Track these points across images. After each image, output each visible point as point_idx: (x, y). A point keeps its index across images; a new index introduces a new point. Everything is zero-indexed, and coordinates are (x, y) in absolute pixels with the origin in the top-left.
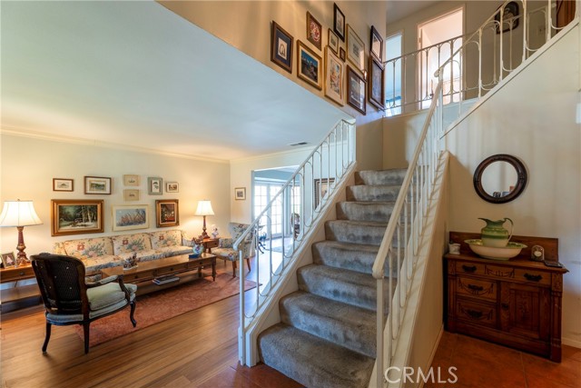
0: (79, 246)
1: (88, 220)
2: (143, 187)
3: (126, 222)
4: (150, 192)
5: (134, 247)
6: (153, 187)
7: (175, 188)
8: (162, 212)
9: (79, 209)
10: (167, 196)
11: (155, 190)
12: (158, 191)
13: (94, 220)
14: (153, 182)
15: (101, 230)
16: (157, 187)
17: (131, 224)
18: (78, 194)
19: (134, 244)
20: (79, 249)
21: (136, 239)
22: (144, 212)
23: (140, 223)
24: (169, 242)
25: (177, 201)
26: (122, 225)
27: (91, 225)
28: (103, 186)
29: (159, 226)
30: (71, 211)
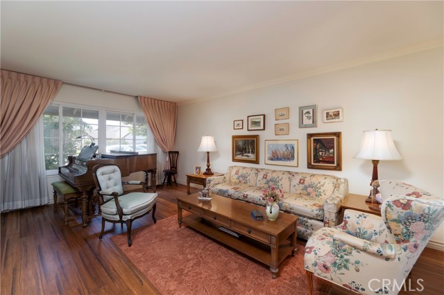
1: (249, 152)
2: (294, 119)
3: (275, 157)
4: (302, 125)
6: (305, 118)
7: (337, 115)
8: (315, 149)
9: (245, 143)
10: (324, 127)
11: (307, 121)
12: (310, 122)
13: (253, 152)
14: (304, 112)
15: (256, 162)
16: (309, 118)
17: (280, 159)
18: (244, 132)
22: (293, 148)
23: (288, 159)
25: (338, 135)
26: (272, 160)
27: (252, 157)
28: (259, 122)
29: (310, 166)
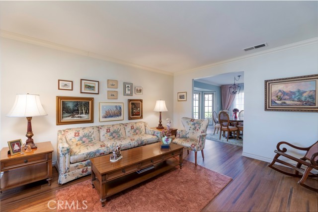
0: (76, 133)
1: (82, 113)
2: (120, 89)
3: (108, 115)
4: (125, 94)
5: (114, 135)
6: (127, 90)
7: (140, 91)
8: (132, 108)
9: (77, 105)
10: (135, 96)
11: (128, 92)
12: (129, 92)
13: (87, 113)
14: (126, 86)
15: (92, 121)
16: (129, 90)
17: (112, 117)
18: (76, 93)
19: (114, 132)
20: (75, 136)
21: (115, 128)
22: (120, 108)
23: (118, 116)
24: (137, 131)
25: (141, 101)
26: (106, 117)
27: (85, 117)
28: (94, 87)
29: (130, 119)
30: (71, 105)
